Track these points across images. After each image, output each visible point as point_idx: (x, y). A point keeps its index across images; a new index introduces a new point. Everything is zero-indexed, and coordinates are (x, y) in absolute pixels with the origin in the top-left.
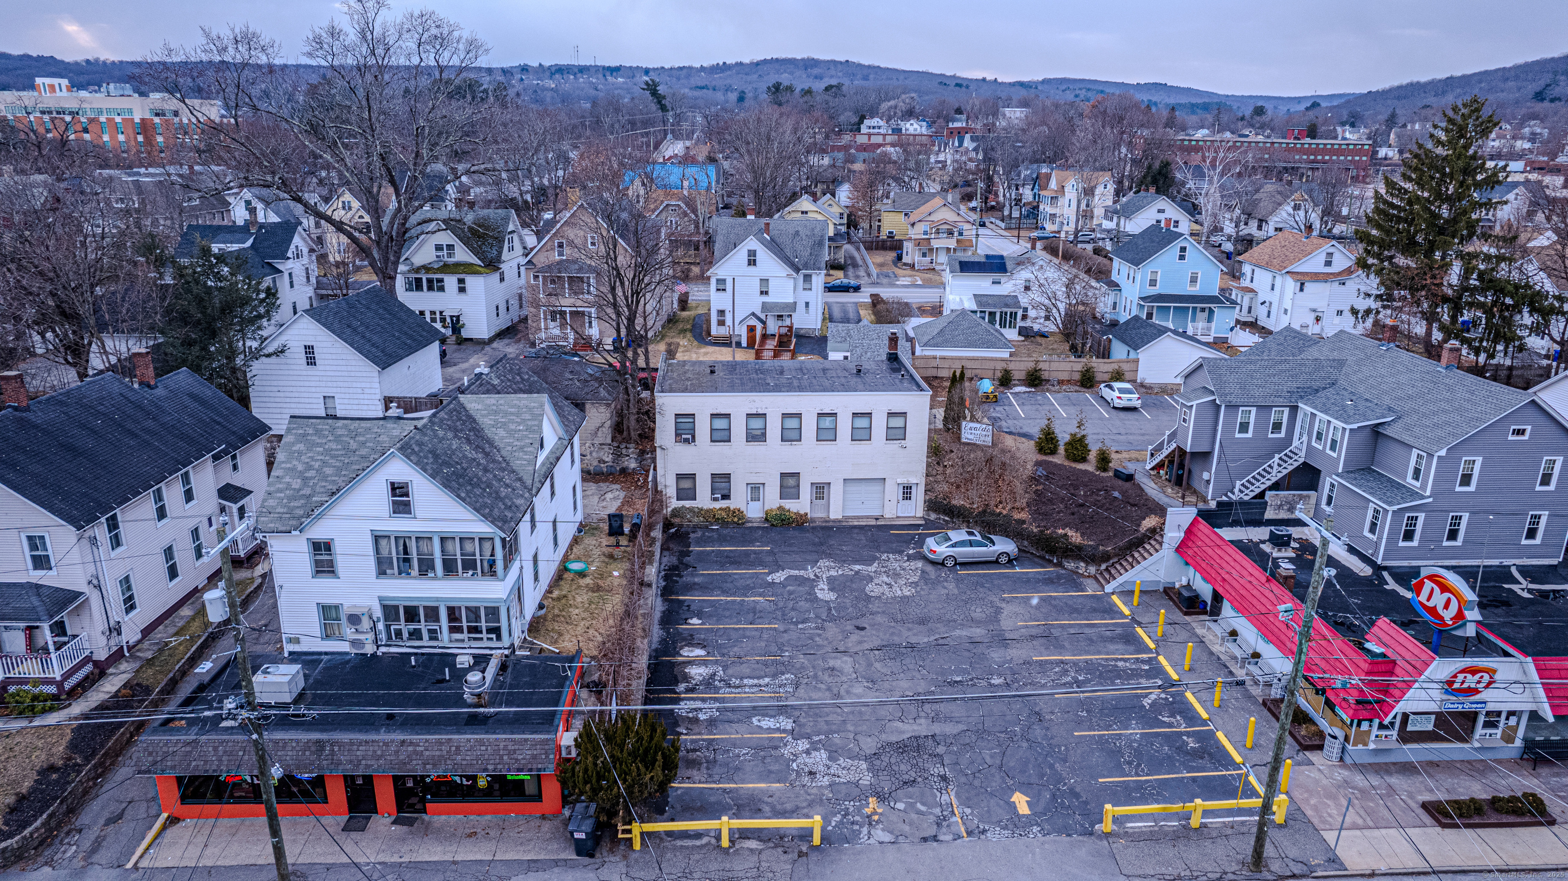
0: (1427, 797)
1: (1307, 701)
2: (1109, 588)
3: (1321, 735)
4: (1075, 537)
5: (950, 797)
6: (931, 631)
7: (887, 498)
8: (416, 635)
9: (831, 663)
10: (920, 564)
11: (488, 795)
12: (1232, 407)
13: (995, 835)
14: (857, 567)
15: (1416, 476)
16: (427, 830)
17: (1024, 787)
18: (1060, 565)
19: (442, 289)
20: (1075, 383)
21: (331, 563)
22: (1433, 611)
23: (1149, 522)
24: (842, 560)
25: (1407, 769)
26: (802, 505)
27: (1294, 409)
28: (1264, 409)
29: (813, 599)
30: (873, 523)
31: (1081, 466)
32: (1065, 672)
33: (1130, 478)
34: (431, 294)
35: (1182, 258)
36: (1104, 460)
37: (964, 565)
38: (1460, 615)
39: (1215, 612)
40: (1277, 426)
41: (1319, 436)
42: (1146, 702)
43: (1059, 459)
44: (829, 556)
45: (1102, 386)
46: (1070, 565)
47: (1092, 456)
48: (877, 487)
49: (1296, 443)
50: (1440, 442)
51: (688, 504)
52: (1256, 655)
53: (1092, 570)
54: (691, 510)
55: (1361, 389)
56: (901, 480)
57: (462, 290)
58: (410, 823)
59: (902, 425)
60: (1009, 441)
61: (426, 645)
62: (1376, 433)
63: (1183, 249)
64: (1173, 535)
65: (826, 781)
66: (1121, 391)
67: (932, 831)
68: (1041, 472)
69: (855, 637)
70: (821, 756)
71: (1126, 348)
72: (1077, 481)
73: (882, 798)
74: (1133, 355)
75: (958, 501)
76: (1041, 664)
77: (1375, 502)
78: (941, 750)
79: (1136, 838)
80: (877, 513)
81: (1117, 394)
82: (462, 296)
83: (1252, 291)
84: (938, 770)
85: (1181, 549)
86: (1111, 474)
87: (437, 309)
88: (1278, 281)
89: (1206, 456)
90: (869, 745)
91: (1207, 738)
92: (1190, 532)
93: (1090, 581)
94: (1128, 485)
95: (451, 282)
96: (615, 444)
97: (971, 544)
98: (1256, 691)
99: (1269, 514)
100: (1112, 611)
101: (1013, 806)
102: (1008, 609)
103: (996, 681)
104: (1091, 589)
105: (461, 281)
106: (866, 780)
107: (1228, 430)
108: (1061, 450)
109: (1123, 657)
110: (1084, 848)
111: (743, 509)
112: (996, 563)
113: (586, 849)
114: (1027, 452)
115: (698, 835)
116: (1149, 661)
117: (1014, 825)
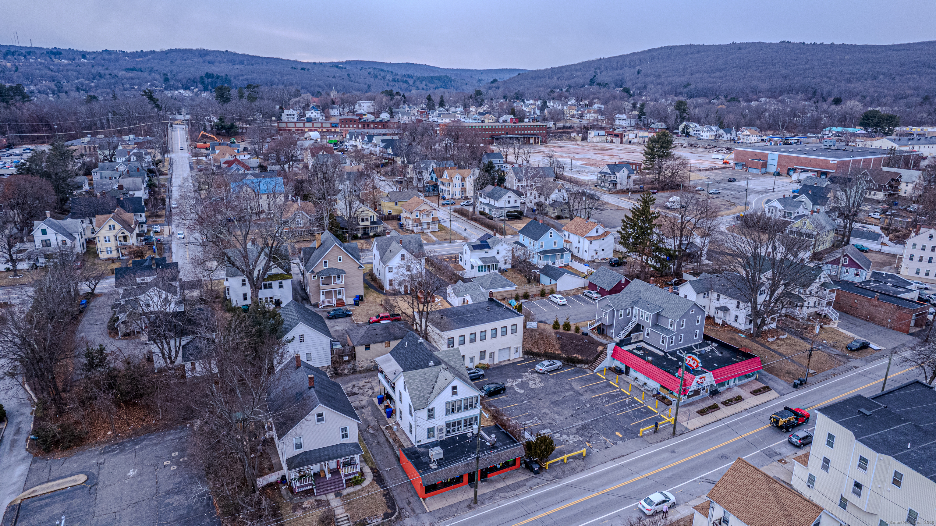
0: (696, 410)
1: (663, 393)
2: (595, 371)
3: (670, 401)
4: (580, 357)
5: (602, 437)
6: (560, 396)
7: (511, 353)
8: (454, 431)
9: (543, 411)
10: (536, 375)
11: (503, 467)
12: (618, 311)
13: (619, 443)
14: (520, 380)
15: (671, 325)
16: (492, 481)
17: (617, 430)
18: (575, 366)
19: (271, 287)
20: (538, 295)
21: (432, 415)
22: (690, 365)
23: (600, 349)
24: (515, 378)
25: (690, 404)
26: (486, 361)
27: (633, 308)
28: (625, 309)
29: (519, 393)
30: (508, 362)
31: (570, 332)
32: (602, 399)
33: (587, 334)
34: (266, 290)
35: (551, 236)
36: (577, 329)
37: (550, 372)
38: (697, 366)
39: (627, 372)
40: (629, 314)
41: (642, 316)
42: (627, 402)
43: (561, 330)
44: (508, 378)
45: (551, 296)
46: (579, 366)
47: (573, 328)
48: (508, 350)
49: (634, 319)
50: (676, 317)
52: (645, 384)
53: (587, 366)
55: (649, 300)
56: (516, 346)
57: (281, 287)
58: (486, 481)
59: (516, 328)
60: (542, 326)
61: (457, 433)
62: (658, 314)
63: (551, 233)
64: (610, 352)
65: (572, 441)
66: (560, 298)
67: (605, 446)
68: (558, 336)
69: (541, 402)
70: (565, 436)
71: (549, 279)
72: (571, 337)
73: (589, 442)
74: (553, 282)
75: (535, 350)
76: (595, 398)
77: (663, 335)
78: (591, 427)
79: (648, 435)
80: (507, 359)
81: (559, 300)
82: (281, 289)
83: (570, 242)
84: (594, 432)
85: (613, 356)
86: (580, 334)
87: (269, 296)
88: (581, 240)
89: (611, 326)
90: (574, 431)
91: (646, 408)
92: (615, 350)
93: (587, 370)
94: (587, 337)
95: (275, 284)
97: (551, 365)
98: (649, 393)
99: (633, 341)
100: (600, 379)
101: (617, 436)
102: (574, 384)
103: (588, 406)
104: (590, 373)
105: (280, 283)
106: (581, 439)
107: (617, 317)
108: (561, 327)
109: (614, 392)
110: (639, 440)
112: (557, 370)
113: (537, 473)
114: (549, 328)
115: (557, 462)
116: (619, 391)
117: (621, 439)
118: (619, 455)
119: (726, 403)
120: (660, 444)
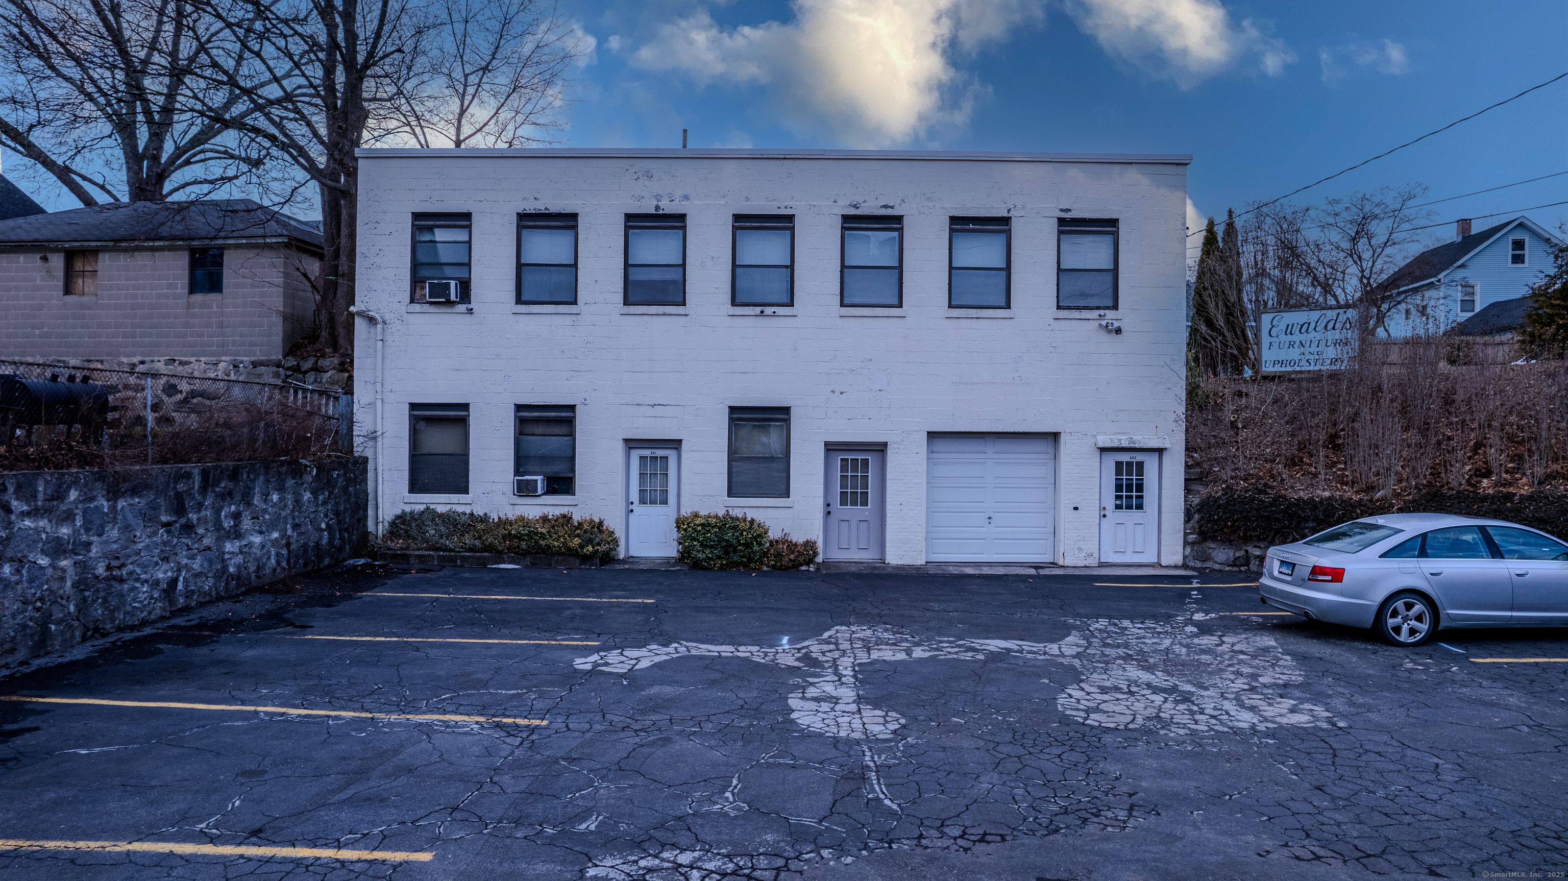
7: (1066, 499)
14: (997, 645)
26: (796, 517)
44: (873, 619)
48: (1033, 463)
51: (442, 502)
54: (449, 519)
56: (1110, 437)
59: (1107, 264)
96: (291, 362)
111: (614, 522)
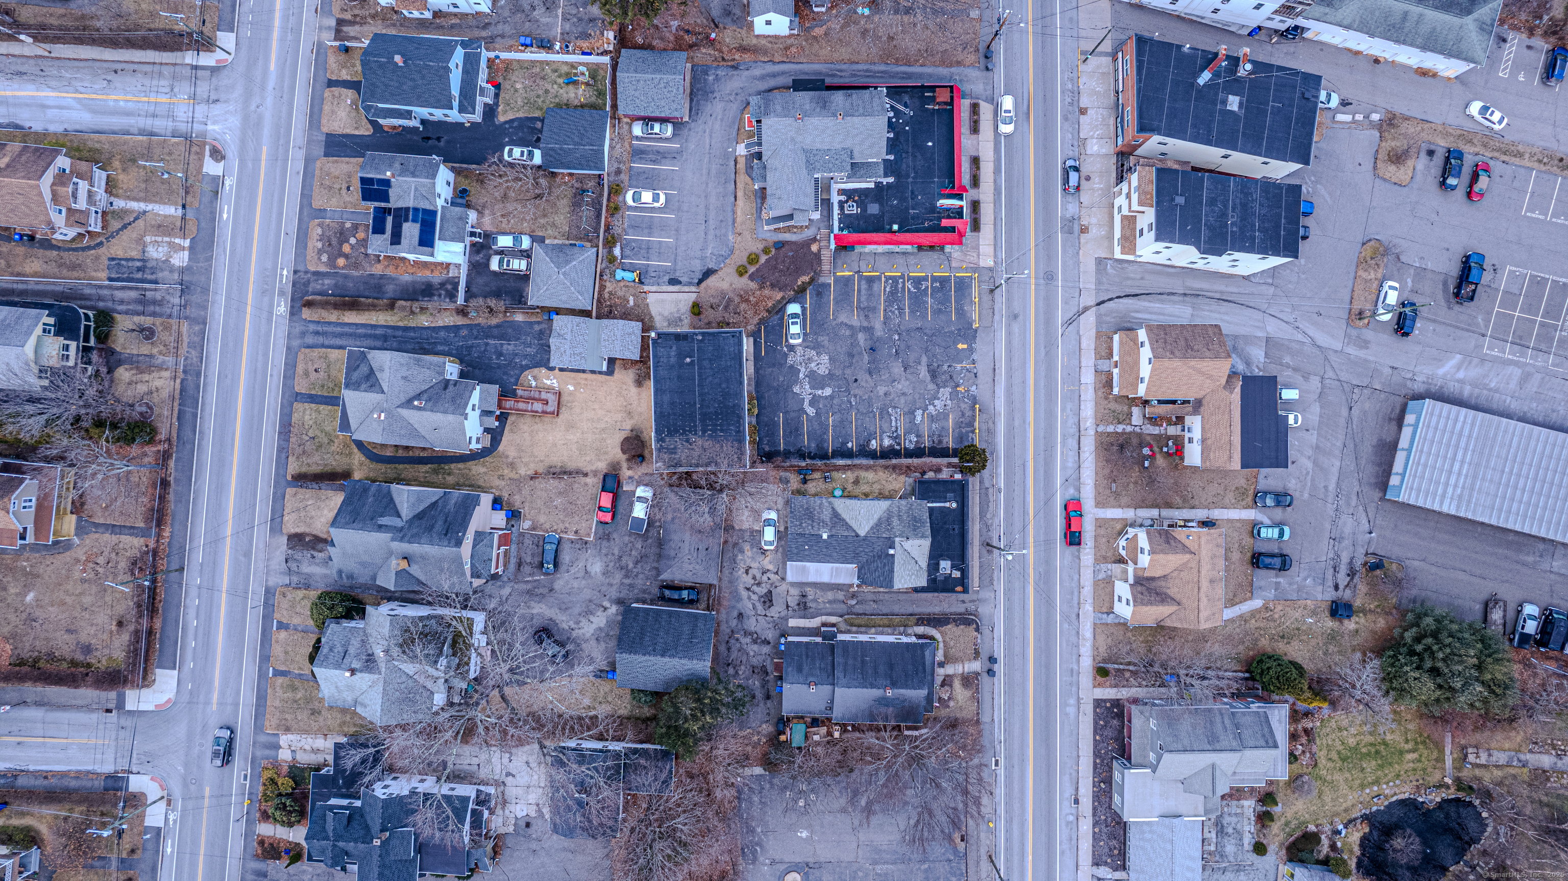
4: (806, 278)
5: (959, 366)
6: (860, 354)
9: (882, 394)
13: (975, 356)
14: (801, 375)
17: (955, 343)
23: (814, 248)
24: (798, 382)
29: (831, 397)
31: (763, 262)
33: (781, 244)
36: (766, 249)
43: (752, 269)
47: (760, 253)
65: (949, 402)
68: (757, 279)
69: (862, 383)
70: (936, 402)
72: (768, 263)
73: (958, 386)
84: (945, 367)
86: (774, 251)
90: (931, 386)
91: (933, 278)
100: (850, 280)
101: (963, 349)
102: (845, 320)
103: (897, 337)
104: (830, 281)
106: (949, 389)
108: (747, 265)
110: (981, 334)
114: (735, 279)
116: (886, 278)
117: (971, 350)
118: (991, 371)
119: (975, 182)
120: (997, 317)
